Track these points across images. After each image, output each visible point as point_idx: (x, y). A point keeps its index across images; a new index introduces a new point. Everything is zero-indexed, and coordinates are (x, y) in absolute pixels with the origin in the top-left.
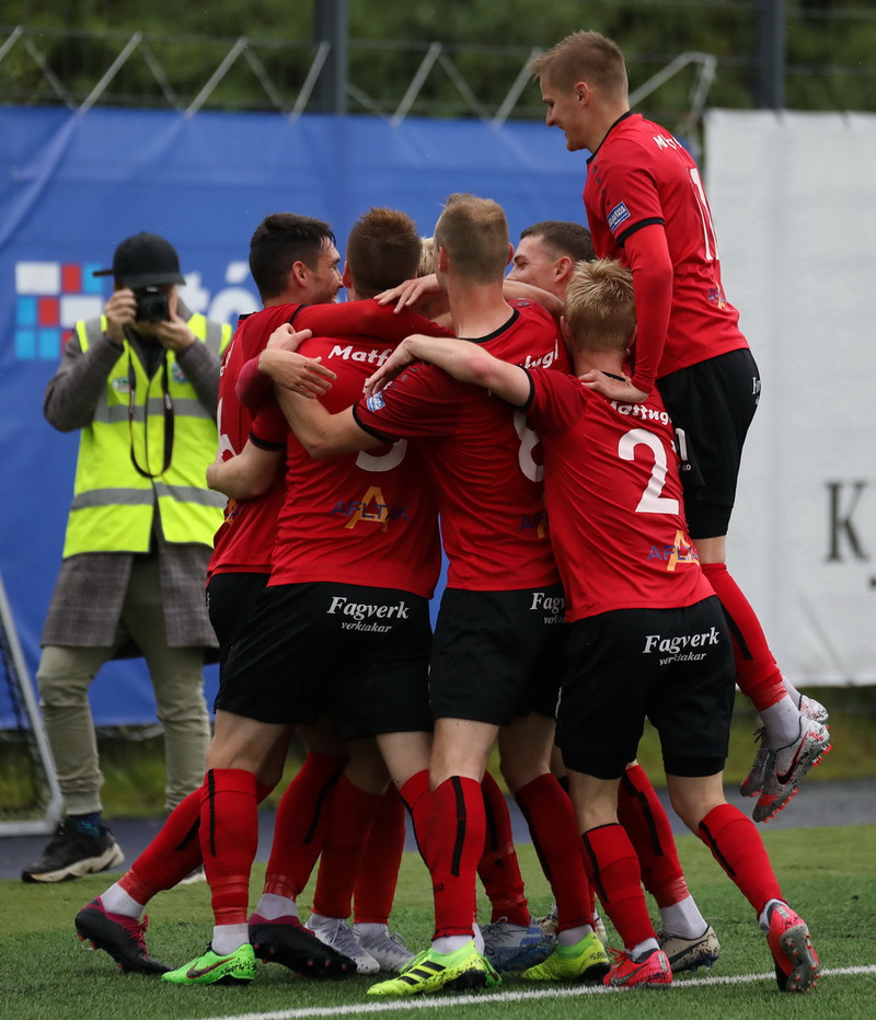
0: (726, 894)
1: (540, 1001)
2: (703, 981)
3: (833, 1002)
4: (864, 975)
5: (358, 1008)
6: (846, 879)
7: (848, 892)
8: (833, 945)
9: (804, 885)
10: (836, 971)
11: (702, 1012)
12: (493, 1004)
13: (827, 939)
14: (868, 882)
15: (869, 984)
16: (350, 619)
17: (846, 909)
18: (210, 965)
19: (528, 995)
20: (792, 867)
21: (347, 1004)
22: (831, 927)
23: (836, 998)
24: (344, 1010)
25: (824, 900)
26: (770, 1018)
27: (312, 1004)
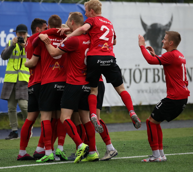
0: (101, 144)
1: (67, 163)
3: (120, 163)
4: (126, 158)
5: (34, 165)
6: (123, 141)
7: (123, 143)
8: (120, 153)
9: (115, 142)
10: (121, 158)
11: (96, 165)
12: (58, 164)
13: (119, 152)
14: (127, 142)
15: (127, 160)
16: (58, 88)
17: (123, 147)
18: (45, 158)
19: (65, 162)
20: (113, 139)
21: (32, 164)
22: (120, 150)
23: (121, 163)
25: (119, 145)
27: (25, 164)
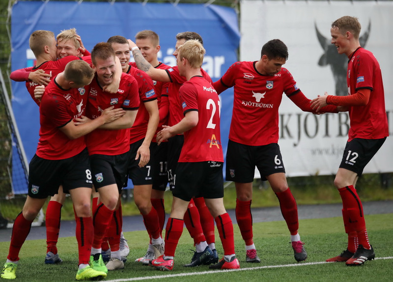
1: (192, 276)
2: (243, 269)
3: (283, 275)
6: (287, 237)
7: (288, 241)
8: (283, 258)
10: (284, 266)
11: (242, 279)
12: (177, 277)
13: (281, 256)
15: (294, 269)
17: (287, 246)
20: (270, 233)
22: (283, 252)
24: (131, 279)
26: (264, 280)
